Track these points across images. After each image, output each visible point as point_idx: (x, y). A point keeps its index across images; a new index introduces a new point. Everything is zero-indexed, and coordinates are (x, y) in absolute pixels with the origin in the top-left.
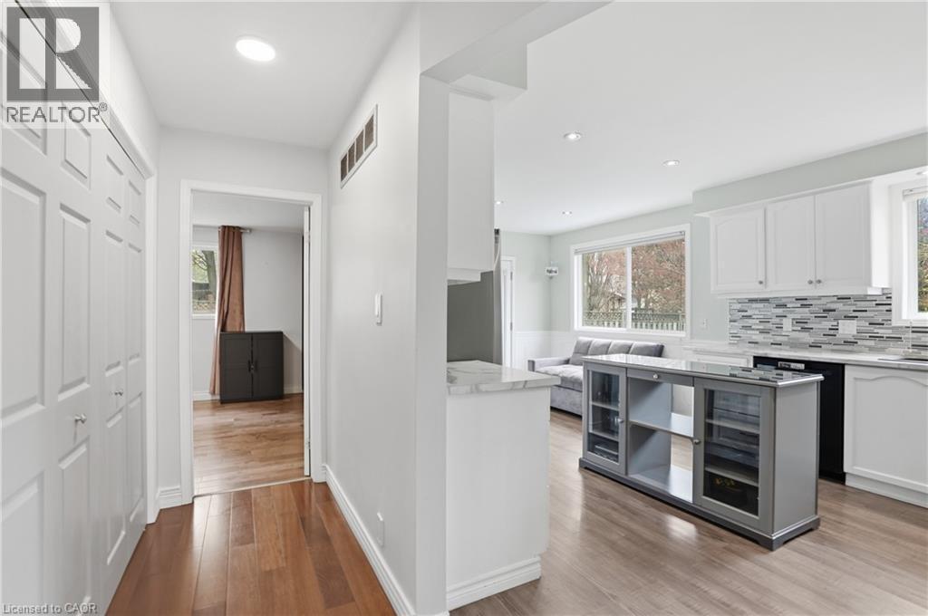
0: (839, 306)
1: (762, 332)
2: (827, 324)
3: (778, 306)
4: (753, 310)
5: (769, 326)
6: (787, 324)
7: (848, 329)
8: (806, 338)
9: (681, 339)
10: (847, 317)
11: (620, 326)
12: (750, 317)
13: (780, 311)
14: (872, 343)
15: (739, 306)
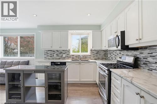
0: (63, 52)
1: (51, 57)
2: (61, 55)
3: (53, 52)
4: (49, 52)
5: (52, 55)
6: (55, 55)
7: (64, 56)
8: (58, 57)
9: (33, 59)
10: (64, 54)
11: (14, 56)
12: (48, 54)
13: (54, 53)
14: (67, 58)
15: (46, 52)
